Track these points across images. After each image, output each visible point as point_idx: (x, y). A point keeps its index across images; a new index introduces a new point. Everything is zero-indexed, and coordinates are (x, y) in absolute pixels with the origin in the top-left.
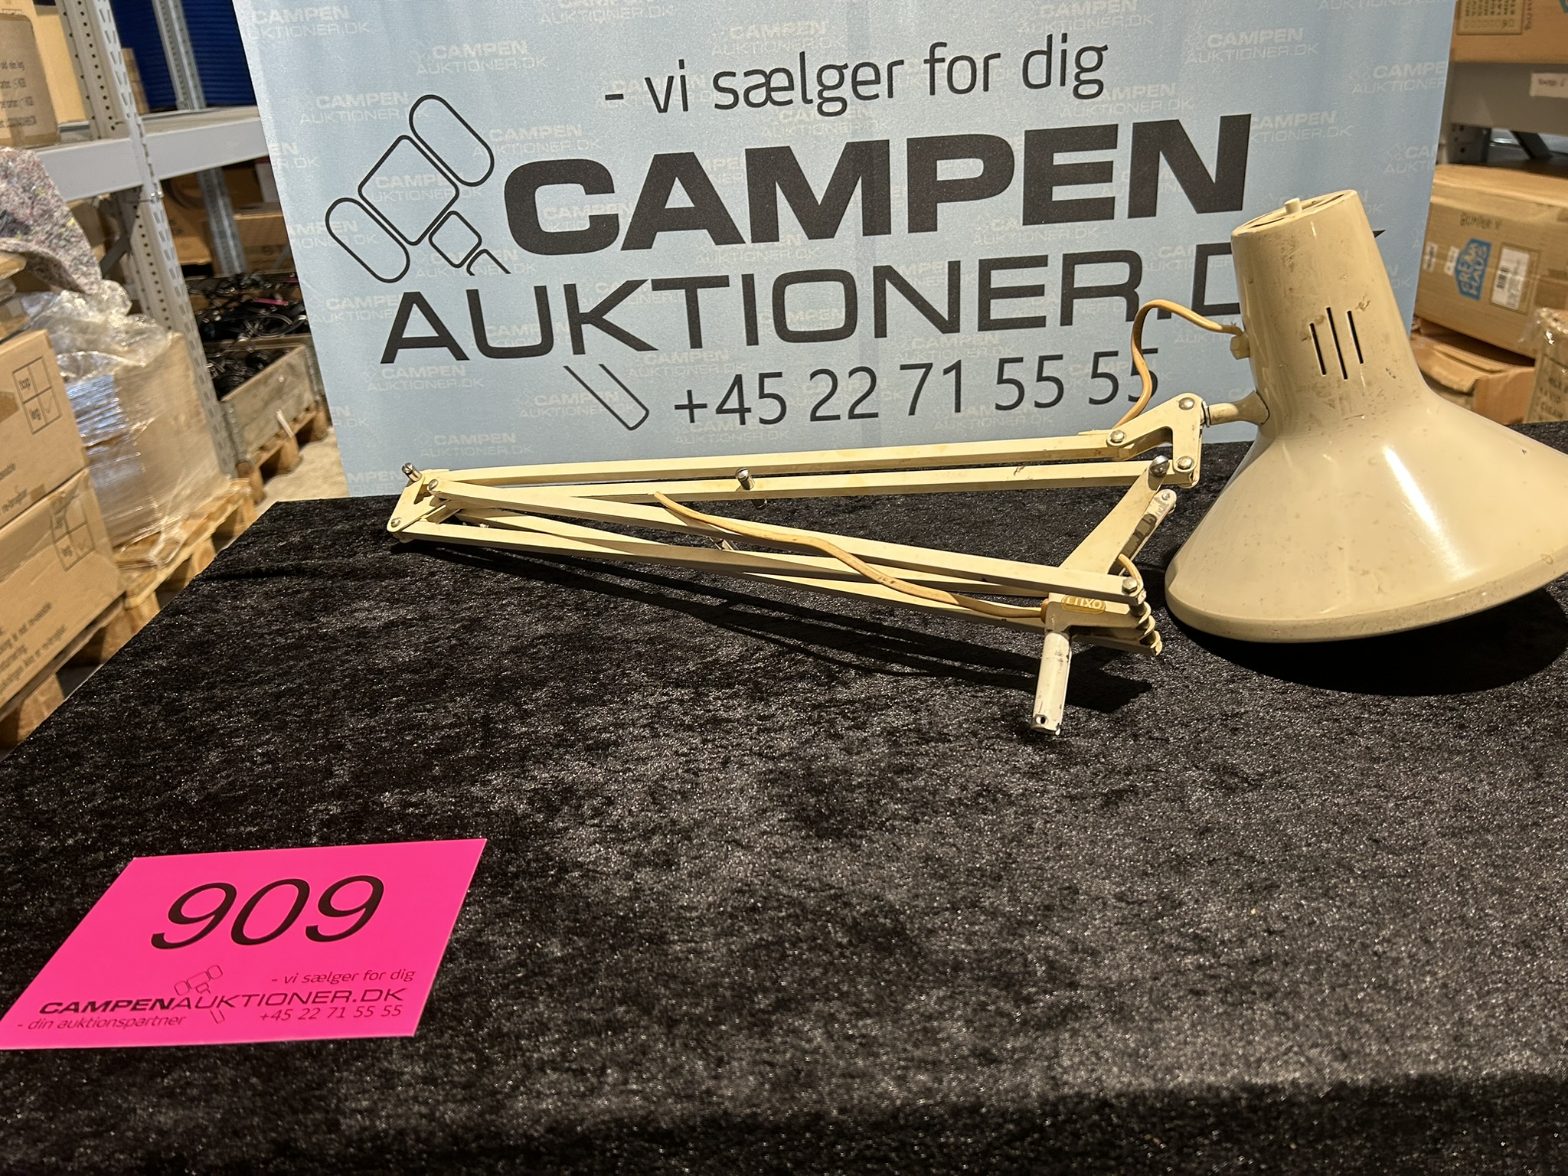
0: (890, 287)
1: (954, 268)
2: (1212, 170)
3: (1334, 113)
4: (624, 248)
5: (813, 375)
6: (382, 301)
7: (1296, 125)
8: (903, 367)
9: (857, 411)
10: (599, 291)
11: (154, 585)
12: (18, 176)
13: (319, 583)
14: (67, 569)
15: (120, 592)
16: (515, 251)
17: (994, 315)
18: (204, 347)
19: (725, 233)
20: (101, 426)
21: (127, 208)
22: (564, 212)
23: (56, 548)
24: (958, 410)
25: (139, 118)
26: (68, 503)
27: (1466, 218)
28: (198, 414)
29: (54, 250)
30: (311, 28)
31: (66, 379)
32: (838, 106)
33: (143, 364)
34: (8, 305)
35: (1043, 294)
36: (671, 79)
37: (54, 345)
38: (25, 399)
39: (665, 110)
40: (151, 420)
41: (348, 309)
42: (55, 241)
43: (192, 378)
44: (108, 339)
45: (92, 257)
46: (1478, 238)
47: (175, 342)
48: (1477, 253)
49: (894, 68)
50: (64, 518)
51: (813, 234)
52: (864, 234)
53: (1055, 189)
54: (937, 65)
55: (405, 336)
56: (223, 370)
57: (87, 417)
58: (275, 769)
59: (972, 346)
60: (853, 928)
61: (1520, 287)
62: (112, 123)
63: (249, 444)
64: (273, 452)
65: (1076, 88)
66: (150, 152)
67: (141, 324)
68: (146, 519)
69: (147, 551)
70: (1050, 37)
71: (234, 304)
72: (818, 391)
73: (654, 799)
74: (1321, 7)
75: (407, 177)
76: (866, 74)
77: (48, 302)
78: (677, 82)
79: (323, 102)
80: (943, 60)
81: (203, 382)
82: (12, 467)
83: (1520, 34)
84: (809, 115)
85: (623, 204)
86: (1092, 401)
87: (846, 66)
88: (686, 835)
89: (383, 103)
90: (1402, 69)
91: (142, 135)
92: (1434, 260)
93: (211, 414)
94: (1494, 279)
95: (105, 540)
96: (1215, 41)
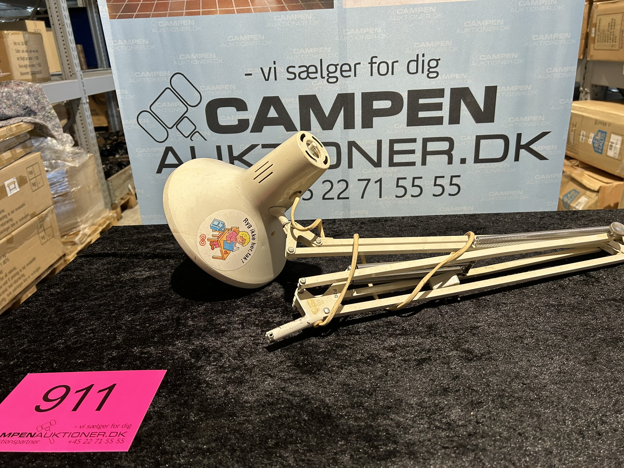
0: (354, 149)
1: (379, 143)
2: (482, 106)
3: (530, 86)
4: (251, 132)
5: (324, 182)
6: (158, 150)
7: (515, 90)
8: (359, 180)
9: (341, 196)
10: (241, 148)
11: (76, 251)
12: (33, 93)
13: (123, 260)
14: (43, 244)
15: (63, 254)
16: (209, 132)
17: (394, 161)
18: (102, 159)
19: (291, 127)
20: (60, 189)
21: (75, 106)
22: (228, 118)
23: (39, 236)
24: (380, 197)
25: (81, 73)
26: (44, 220)
27: (597, 122)
28: (97, 185)
29: (45, 122)
30: (134, 47)
31: (47, 171)
32: (335, 80)
33: (77, 166)
34: (27, 143)
35: (414, 153)
36: (270, 68)
37: (44, 158)
38: (30, 178)
39: (268, 80)
40: (79, 187)
41: (144, 152)
42: (46, 118)
43: (96, 171)
44: (65, 156)
45: (60, 125)
46: (601, 130)
47: (90, 157)
48: (601, 136)
49: (357, 66)
50: (43, 224)
51: (324, 129)
52: (344, 129)
53: (419, 113)
54: (373, 65)
55: (166, 163)
56: (108, 168)
57: (54, 185)
58: (94, 336)
59: (386, 173)
60: (312, 413)
61: (618, 150)
62: (71, 74)
63: (117, 197)
64: (126, 200)
65: (428, 74)
66: (85, 85)
67: (77, 150)
68: (75, 225)
69: (74, 238)
70: (418, 55)
71: (115, 143)
72: (326, 188)
73: (239, 355)
74: (525, 45)
75: (168, 103)
76: (346, 68)
77: (42, 141)
78: (273, 70)
79: (138, 75)
80: (376, 63)
81: (100, 173)
82: (24, 205)
83: (618, 50)
84: (323, 83)
85: (251, 115)
86: (434, 195)
87: (338, 65)
88: (250, 371)
89: (160, 75)
90: (558, 69)
91: (82, 79)
92: (584, 138)
93: (103, 185)
94: (608, 146)
95: (58, 234)
96: (483, 57)
